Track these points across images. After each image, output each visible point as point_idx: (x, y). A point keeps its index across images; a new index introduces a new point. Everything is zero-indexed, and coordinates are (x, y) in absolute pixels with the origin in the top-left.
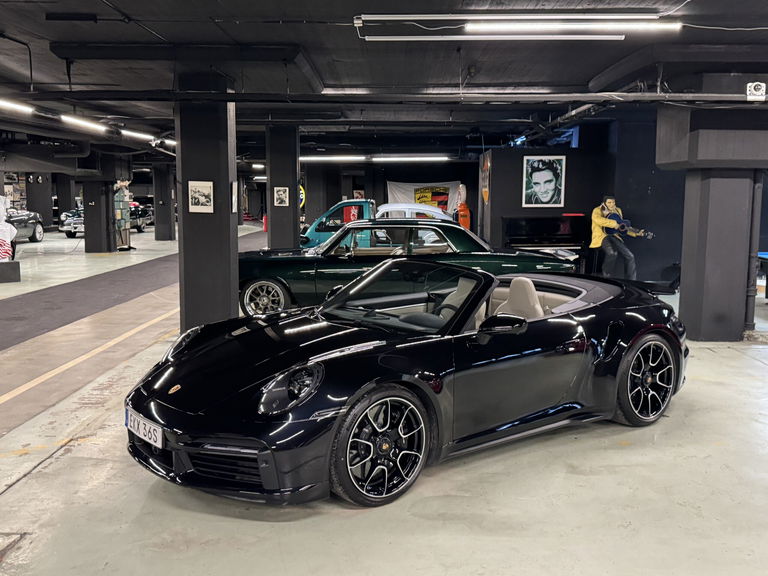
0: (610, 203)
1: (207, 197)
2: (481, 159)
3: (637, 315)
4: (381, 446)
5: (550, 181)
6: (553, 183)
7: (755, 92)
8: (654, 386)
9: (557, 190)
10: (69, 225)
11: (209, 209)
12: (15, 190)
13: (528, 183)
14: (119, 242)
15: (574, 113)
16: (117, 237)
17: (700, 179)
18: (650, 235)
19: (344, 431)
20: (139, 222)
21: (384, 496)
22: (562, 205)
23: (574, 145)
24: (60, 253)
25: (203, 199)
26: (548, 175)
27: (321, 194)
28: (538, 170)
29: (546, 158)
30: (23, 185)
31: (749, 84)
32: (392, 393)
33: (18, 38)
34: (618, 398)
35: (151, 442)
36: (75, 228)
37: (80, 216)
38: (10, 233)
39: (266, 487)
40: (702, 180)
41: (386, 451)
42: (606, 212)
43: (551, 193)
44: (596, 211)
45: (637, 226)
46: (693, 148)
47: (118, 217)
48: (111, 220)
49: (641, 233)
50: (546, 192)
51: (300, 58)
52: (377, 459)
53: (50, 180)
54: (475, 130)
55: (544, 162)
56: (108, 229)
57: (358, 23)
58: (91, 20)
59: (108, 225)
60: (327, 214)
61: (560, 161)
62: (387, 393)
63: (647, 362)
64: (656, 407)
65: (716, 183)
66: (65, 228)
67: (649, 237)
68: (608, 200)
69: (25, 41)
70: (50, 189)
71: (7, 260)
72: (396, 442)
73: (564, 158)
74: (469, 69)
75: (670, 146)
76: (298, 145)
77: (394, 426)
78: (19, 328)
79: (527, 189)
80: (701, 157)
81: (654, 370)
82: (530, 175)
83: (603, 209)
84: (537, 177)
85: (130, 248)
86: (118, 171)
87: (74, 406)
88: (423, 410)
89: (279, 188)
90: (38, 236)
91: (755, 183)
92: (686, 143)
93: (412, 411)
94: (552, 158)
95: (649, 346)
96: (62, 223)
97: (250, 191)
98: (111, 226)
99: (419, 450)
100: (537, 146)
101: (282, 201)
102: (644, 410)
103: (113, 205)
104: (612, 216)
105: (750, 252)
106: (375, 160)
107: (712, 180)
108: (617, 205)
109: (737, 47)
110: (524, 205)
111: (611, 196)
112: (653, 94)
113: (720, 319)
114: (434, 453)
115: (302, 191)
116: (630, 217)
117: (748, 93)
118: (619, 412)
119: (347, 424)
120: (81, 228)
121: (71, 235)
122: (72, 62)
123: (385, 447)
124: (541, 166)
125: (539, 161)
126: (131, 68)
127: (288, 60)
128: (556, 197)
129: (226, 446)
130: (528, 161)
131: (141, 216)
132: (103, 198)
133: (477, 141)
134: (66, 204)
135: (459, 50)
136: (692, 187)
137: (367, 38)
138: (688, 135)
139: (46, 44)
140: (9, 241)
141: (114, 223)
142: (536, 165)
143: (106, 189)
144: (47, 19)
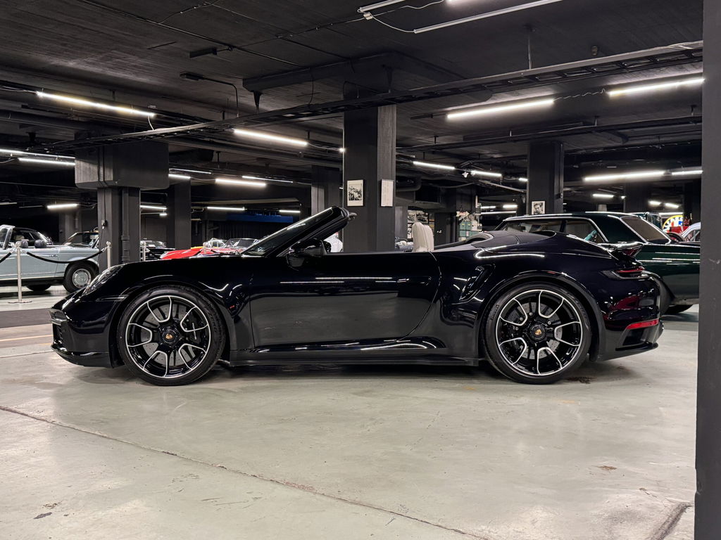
1: (359, 193)
4: (165, 336)
11: (360, 203)
19: (125, 316)
21: (163, 377)
25: (356, 195)
32: (174, 292)
57: (368, 16)
58: (211, 53)
62: (168, 291)
69: (231, 83)
74: (591, 49)
88: (208, 311)
89: (536, 202)
93: (198, 311)
119: (128, 310)
122: (260, 94)
132: (448, 227)
135: (530, 29)
137: (416, 31)
144: (191, 56)
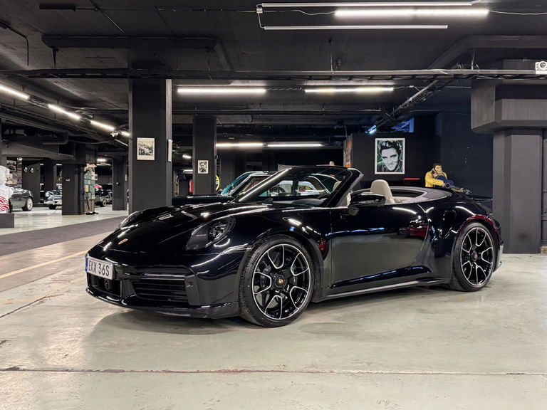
0: (438, 168)
1: (150, 149)
2: (345, 144)
3: (466, 210)
4: (277, 281)
5: (394, 156)
6: (397, 157)
7: (541, 68)
8: (479, 262)
9: (399, 162)
10: (52, 200)
11: (152, 158)
12: (14, 177)
13: (379, 157)
14: (86, 209)
15: (411, 99)
16: (86, 205)
17: (504, 136)
18: (468, 192)
19: (250, 265)
20: (101, 199)
21: (280, 319)
22: (403, 173)
23: (411, 130)
24: (45, 215)
25: (147, 151)
26: (393, 151)
27: (231, 173)
28: (386, 148)
29: (391, 140)
30: (20, 174)
31: (536, 63)
32: (285, 240)
33: (19, 30)
34: (453, 268)
35: (105, 276)
36: (56, 202)
37: (59, 194)
38: (8, 193)
39: (191, 304)
40: (505, 137)
41: (281, 284)
42: (435, 175)
43: (395, 164)
44: (428, 175)
45: (457, 184)
46: (499, 111)
47: (87, 190)
48: (81, 192)
49: (461, 190)
50: (392, 164)
51: (218, 47)
52: (274, 290)
53: (39, 171)
54: (340, 123)
55: (389, 143)
56: (79, 199)
57: (259, 11)
58: (71, 9)
59: (79, 195)
60: (235, 182)
61: (401, 142)
62: (281, 240)
63: (473, 243)
64: (482, 277)
65: (515, 139)
66: (48, 202)
67: (467, 193)
68: (437, 166)
69: (25, 34)
70: (39, 179)
71: (5, 212)
72: (288, 279)
73: (404, 139)
74: (337, 61)
75: (482, 114)
76: (216, 135)
77: (287, 266)
78: (11, 247)
79: (378, 161)
80: (504, 118)
81: (479, 250)
82: (380, 152)
83: (433, 173)
84: (385, 153)
85: (94, 213)
86: (88, 157)
87: (48, 282)
88: (308, 256)
89: (201, 161)
90: (29, 206)
91: (543, 139)
92: (493, 109)
93: (300, 256)
94: (395, 139)
95: (475, 231)
96: (46, 199)
97: (181, 180)
98: (81, 196)
99: (306, 287)
100: (384, 131)
101: (204, 170)
102: (473, 278)
103: (83, 181)
104: (440, 178)
105: (542, 188)
106: (269, 146)
107: (512, 136)
108: (443, 170)
109: (526, 37)
110: (376, 173)
111: (439, 163)
112: (469, 70)
113: (523, 237)
114: (317, 293)
115: (218, 179)
116: (453, 177)
117: (536, 69)
118: (454, 279)
119: (252, 260)
120: (60, 202)
121: (52, 207)
122: (57, 50)
123: (281, 281)
124: (387, 145)
125: (386, 142)
126: (98, 57)
127: (209, 49)
128: (399, 167)
129: (161, 274)
130: (378, 141)
131: (102, 195)
132: (76, 176)
133: (341, 132)
134: (50, 186)
135: (330, 41)
136: (499, 143)
137: (266, 28)
138: (494, 103)
139: (39, 36)
140: (7, 199)
141: (83, 194)
142: (384, 144)
143: (79, 169)
144: (40, 8)
